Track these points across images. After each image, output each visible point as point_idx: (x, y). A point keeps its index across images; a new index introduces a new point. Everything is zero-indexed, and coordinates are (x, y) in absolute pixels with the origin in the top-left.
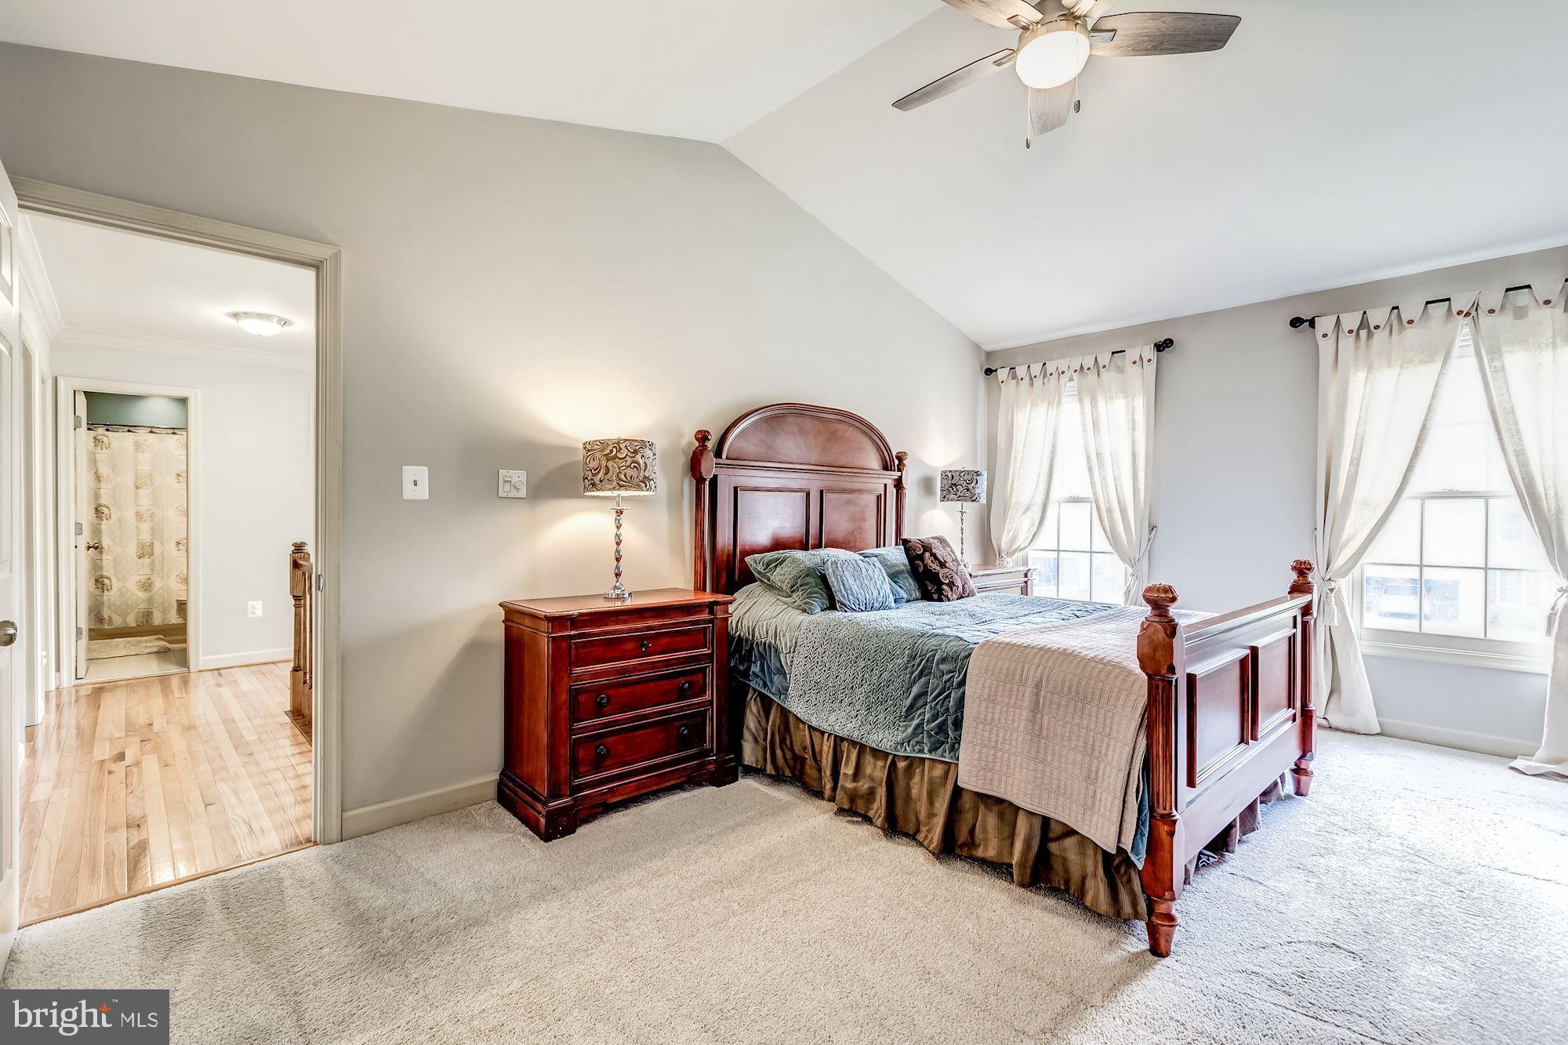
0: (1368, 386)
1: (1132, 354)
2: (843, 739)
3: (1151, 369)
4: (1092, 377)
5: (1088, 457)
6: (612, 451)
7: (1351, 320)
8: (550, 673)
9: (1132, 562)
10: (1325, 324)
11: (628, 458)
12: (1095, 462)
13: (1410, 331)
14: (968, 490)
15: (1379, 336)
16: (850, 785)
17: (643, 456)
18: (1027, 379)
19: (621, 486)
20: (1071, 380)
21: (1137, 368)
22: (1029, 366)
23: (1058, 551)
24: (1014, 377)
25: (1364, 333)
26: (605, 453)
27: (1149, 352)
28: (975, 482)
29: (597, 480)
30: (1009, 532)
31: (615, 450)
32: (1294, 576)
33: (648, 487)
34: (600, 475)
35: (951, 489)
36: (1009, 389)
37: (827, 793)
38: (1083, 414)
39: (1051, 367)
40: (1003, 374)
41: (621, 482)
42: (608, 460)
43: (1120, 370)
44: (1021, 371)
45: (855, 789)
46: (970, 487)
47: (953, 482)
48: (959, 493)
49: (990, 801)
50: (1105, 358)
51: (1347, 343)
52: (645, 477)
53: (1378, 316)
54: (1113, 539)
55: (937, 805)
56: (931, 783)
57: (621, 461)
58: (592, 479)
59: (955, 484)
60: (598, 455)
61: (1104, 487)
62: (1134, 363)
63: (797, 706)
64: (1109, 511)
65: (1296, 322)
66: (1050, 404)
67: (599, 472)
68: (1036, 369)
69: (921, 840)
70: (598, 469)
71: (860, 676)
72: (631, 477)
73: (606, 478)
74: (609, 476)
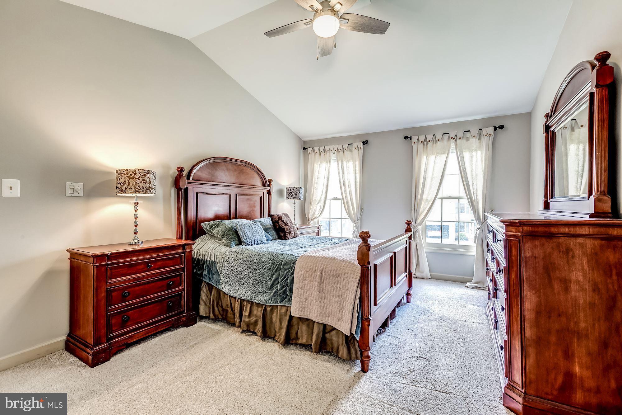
0: (427, 161)
1: (355, 145)
2: (244, 300)
3: (361, 151)
4: (341, 153)
5: (340, 183)
6: (131, 175)
7: (422, 138)
8: (95, 283)
9: (355, 222)
10: (414, 139)
11: (140, 178)
12: (343, 184)
13: (439, 143)
14: (296, 195)
15: (430, 144)
16: (247, 320)
17: (148, 177)
18: (318, 153)
19: (136, 191)
20: (334, 153)
21: (356, 151)
22: (319, 148)
23: (330, 218)
24: (314, 151)
25: (425, 142)
26: (128, 175)
27: (360, 145)
28: (299, 192)
29: (123, 188)
30: (312, 211)
31: (133, 174)
32: (406, 226)
33: (151, 192)
34: (126, 186)
35: (290, 194)
36: (312, 156)
37: (237, 324)
38: (338, 167)
39: (327, 148)
40: (310, 150)
41: (137, 190)
42: (129, 179)
43: (351, 151)
44: (316, 149)
45: (249, 321)
46: (297, 194)
47: (291, 192)
48: (293, 196)
49: (304, 320)
50: (346, 146)
51: (421, 146)
52: (150, 187)
53: (429, 137)
54: (349, 214)
55: (283, 324)
56: (281, 315)
57: (137, 180)
58: (120, 188)
59: (292, 193)
60: (124, 176)
61: (346, 194)
62: (356, 148)
63: (224, 288)
64: (347, 203)
65: (406, 138)
66: (327, 162)
67: (125, 184)
68: (322, 149)
69: (276, 340)
70: (124, 183)
71: (251, 273)
72: (142, 187)
73: (128, 188)
74: (130, 186)
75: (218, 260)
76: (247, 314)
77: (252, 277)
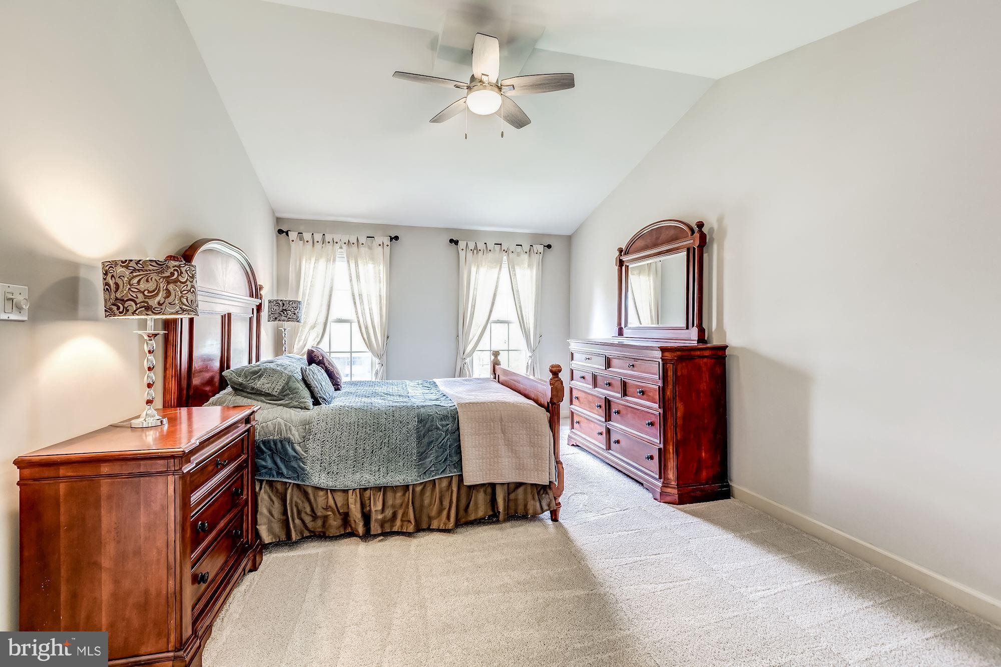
0: (477, 275)
1: (379, 240)
2: (365, 489)
3: (387, 250)
4: (354, 248)
5: (353, 295)
6: (172, 274)
7: (471, 245)
9: (379, 357)
10: (462, 244)
11: (188, 283)
12: (356, 299)
13: (490, 254)
14: (295, 314)
15: (481, 253)
16: (380, 517)
18: (311, 242)
19: (184, 310)
20: (341, 248)
21: (380, 248)
22: (313, 234)
23: (351, 352)
24: (301, 239)
25: (475, 251)
26: (164, 275)
27: (387, 241)
28: (298, 309)
29: (153, 303)
31: (176, 273)
34: (160, 298)
35: (282, 313)
36: (296, 247)
38: (350, 269)
39: (328, 238)
40: (293, 235)
41: (184, 307)
42: (168, 283)
43: (370, 248)
44: (307, 236)
45: (385, 517)
46: (296, 312)
47: (284, 308)
48: (288, 316)
50: (363, 239)
51: (470, 254)
53: (481, 246)
54: (369, 345)
55: (444, 503)
56: (441, 492)
57: (183, 285)
59: (285, 310)
60: (154, 276)
61: (363, 314)
62: (380, 245)
63: (318, 478)
64: (366, 328)
65: (451, 241)
66: (328, 261)
67: (157, 294)
68: (318, 237)
69: (444, 528)
70: (155, 292)
72: (192, 301)
73: (167, 302)
74: (170, 299)
75: (296, 435)
76: (380, 507)
77: (381, 448)
